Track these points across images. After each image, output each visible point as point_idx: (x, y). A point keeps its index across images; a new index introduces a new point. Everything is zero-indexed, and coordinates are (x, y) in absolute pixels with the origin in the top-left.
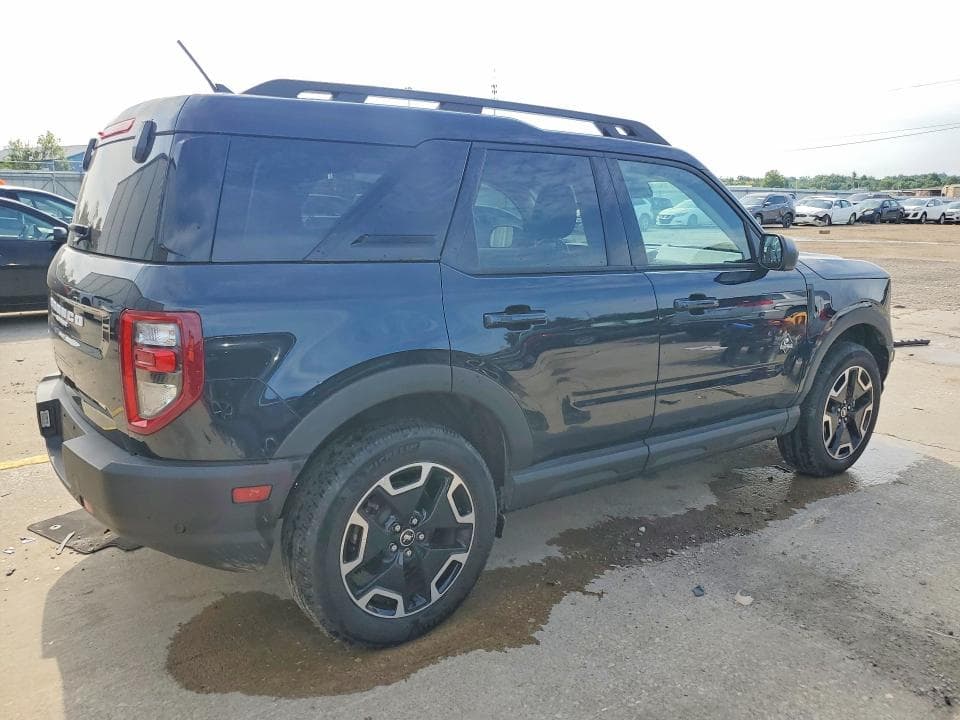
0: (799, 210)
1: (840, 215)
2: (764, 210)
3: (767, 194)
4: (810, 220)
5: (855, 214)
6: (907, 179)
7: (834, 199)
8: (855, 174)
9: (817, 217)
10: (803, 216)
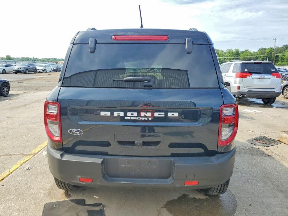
0: (38, 68)
1: (49, 69)
2: (28, 68)
3: (28, 63)
4: (41, 71)
5: (52, 69)
6: (48, 59)
7: (46, 65)
8: (33, 57)
9: (43, 70)
10: (39, 70)
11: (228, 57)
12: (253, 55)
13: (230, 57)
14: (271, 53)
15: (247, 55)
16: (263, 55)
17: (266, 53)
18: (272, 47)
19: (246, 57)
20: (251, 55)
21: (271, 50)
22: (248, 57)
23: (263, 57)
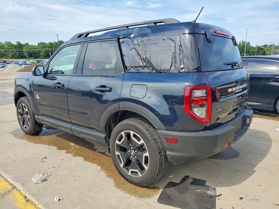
11: (10, 50)
12: (36, 49)
13: (11, 50)
14: (51, 47)
15: (30, 49)
16: (45, 49)
17: (47, 47)
18: (51, 42)
19: (29, 50)
20: (34, 49)
21: (51, 45)
22: (32, 50)
23: (45, 51)
